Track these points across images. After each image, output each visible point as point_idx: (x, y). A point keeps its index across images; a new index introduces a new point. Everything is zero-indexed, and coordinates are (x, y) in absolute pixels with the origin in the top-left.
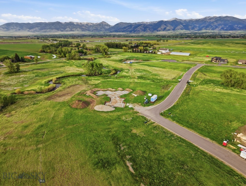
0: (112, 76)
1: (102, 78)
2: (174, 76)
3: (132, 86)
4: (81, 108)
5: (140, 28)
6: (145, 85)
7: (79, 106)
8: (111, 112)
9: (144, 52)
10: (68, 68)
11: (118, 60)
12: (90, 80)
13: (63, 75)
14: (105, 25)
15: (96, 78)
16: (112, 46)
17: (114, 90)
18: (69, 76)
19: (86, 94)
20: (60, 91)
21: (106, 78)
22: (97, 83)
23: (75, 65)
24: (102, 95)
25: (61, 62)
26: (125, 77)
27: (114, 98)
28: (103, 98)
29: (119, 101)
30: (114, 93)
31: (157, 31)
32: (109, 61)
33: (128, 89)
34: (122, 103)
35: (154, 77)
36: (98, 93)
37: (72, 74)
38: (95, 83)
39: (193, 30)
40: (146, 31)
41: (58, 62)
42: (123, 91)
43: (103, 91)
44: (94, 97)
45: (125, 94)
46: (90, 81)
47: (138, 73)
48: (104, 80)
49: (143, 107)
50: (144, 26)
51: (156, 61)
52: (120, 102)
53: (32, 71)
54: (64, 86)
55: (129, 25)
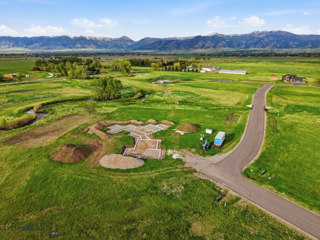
0: (136, 100)
1: (120, 104)
2: (237, 100)
3: (171, 115)
4: (71, 162)
5: (172, 44)
6: (194, 115)
7: (68, 156)
8: (135, 170)
9: (181, 71)
10: (67, 89)
11: (145, 80)
12: (99, 107)
13: (56, 99)
14: (127, 41)
15: (110, 104)
16: (136, 63)
17: (140, 123)
18: (64, 101)
19: (88, 131)
20: (42, 125)
21: (127, 103)
22: (110, 112)
23: (79, 86)
24: (117, 132)
25: (59, 82)
26: (158, 102)
27: (142, 139)
28: (120, 140)
29: (150, 144)
30: (140, 129)
31: (194, 48)
32: (133, 81)
33: (166, 121)
34: (157, 149)
35: (205, 102)
36: (110, 129)
37: (71, 98)
38: (107, 112)
39: (239, 48)
40: (180, 48)
41: (53, 82)
42: (158, 125)
43: (120, 124)
44: (103, 138)
45: (162, 131)
46: (99, 109)
47: (179, 97)
48: (123, 107)
49: (201, 157)
50: (177, 42)
51: (202, 81)
52: (153, 146)
53: (6, 93)
54: (51, 117)
55: (158, 40)
